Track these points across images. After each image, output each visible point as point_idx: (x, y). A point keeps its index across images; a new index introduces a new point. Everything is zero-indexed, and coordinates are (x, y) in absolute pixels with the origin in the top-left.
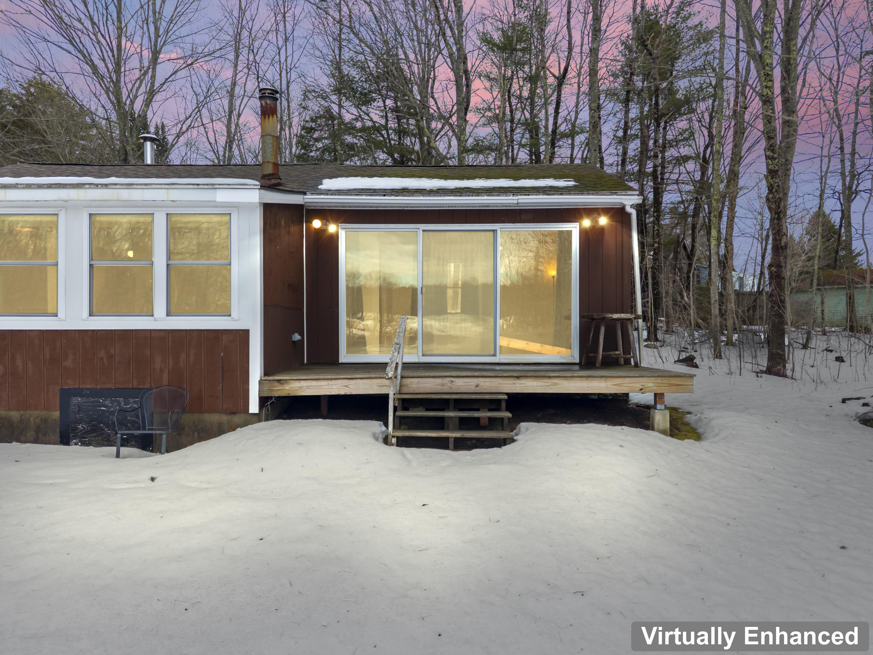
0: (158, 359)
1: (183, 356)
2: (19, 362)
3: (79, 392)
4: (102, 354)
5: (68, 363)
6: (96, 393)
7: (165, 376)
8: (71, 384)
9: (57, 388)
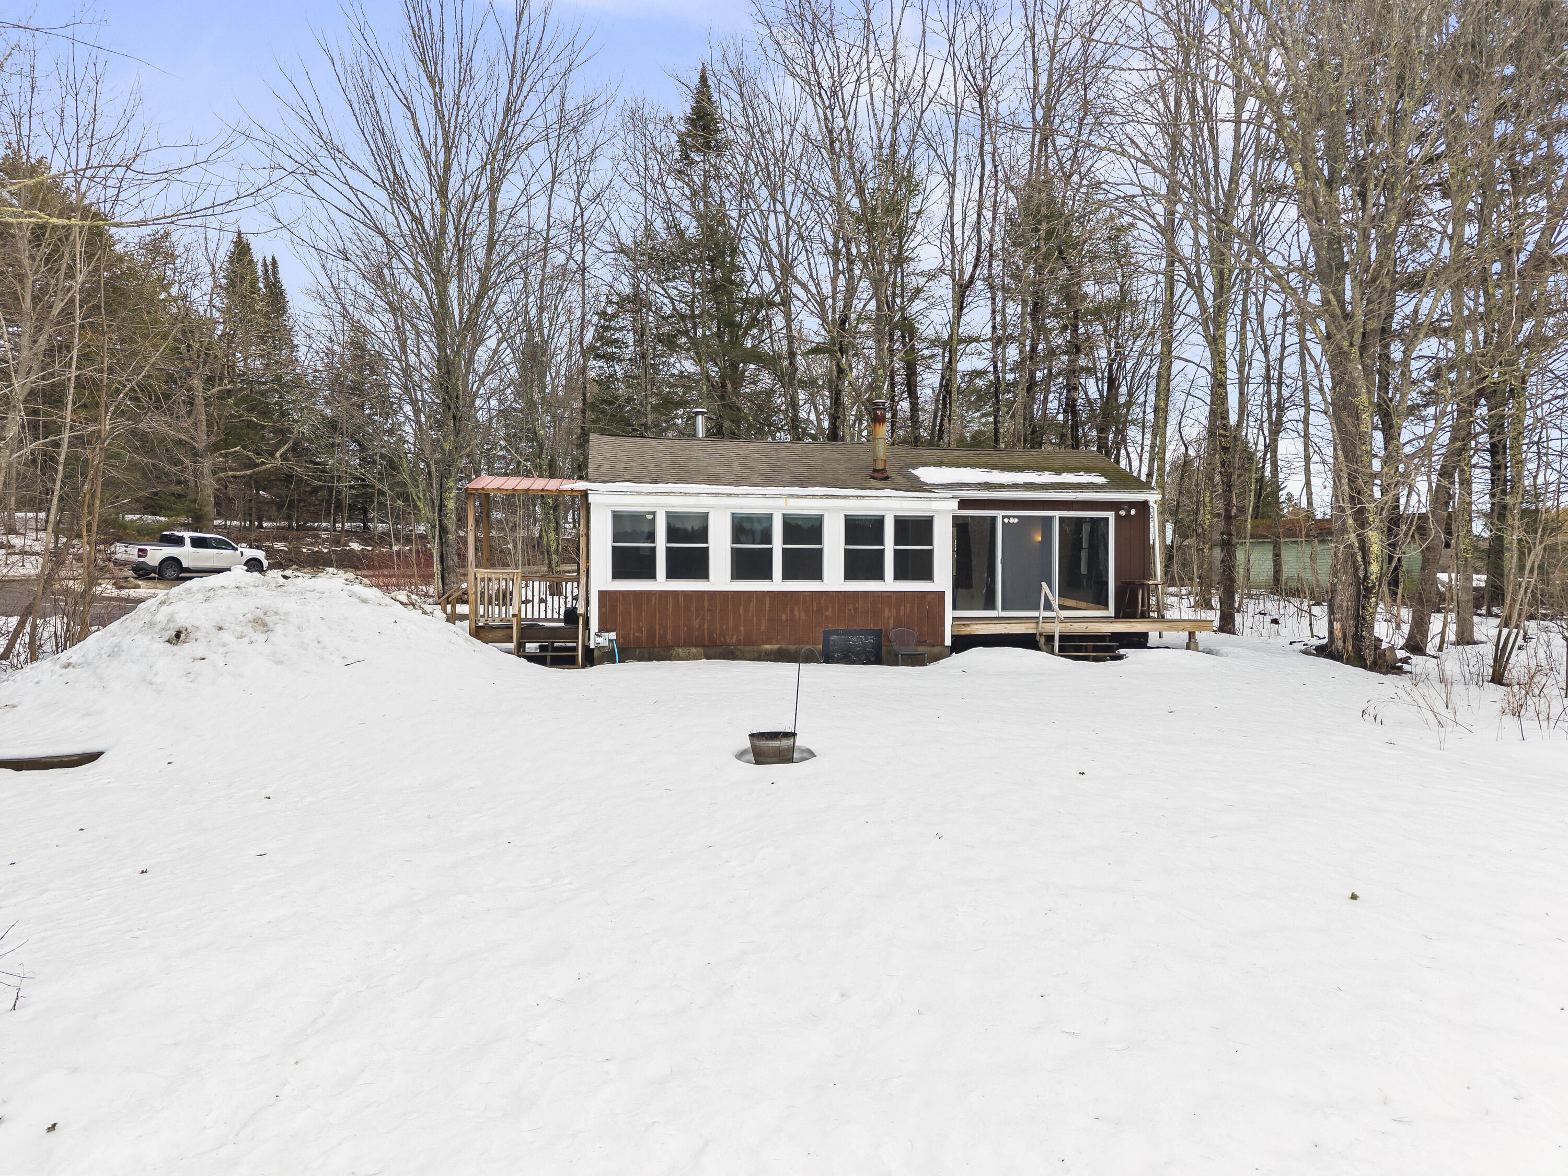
0: (887, 610)
1: (903, 608)
2: (796, 613)
3: (836, 632)
4: (851, 606)
5: (829, 613)
6: (846, 633)
7: (891, 621)
8: (830, 627)
9: (821, 630)
